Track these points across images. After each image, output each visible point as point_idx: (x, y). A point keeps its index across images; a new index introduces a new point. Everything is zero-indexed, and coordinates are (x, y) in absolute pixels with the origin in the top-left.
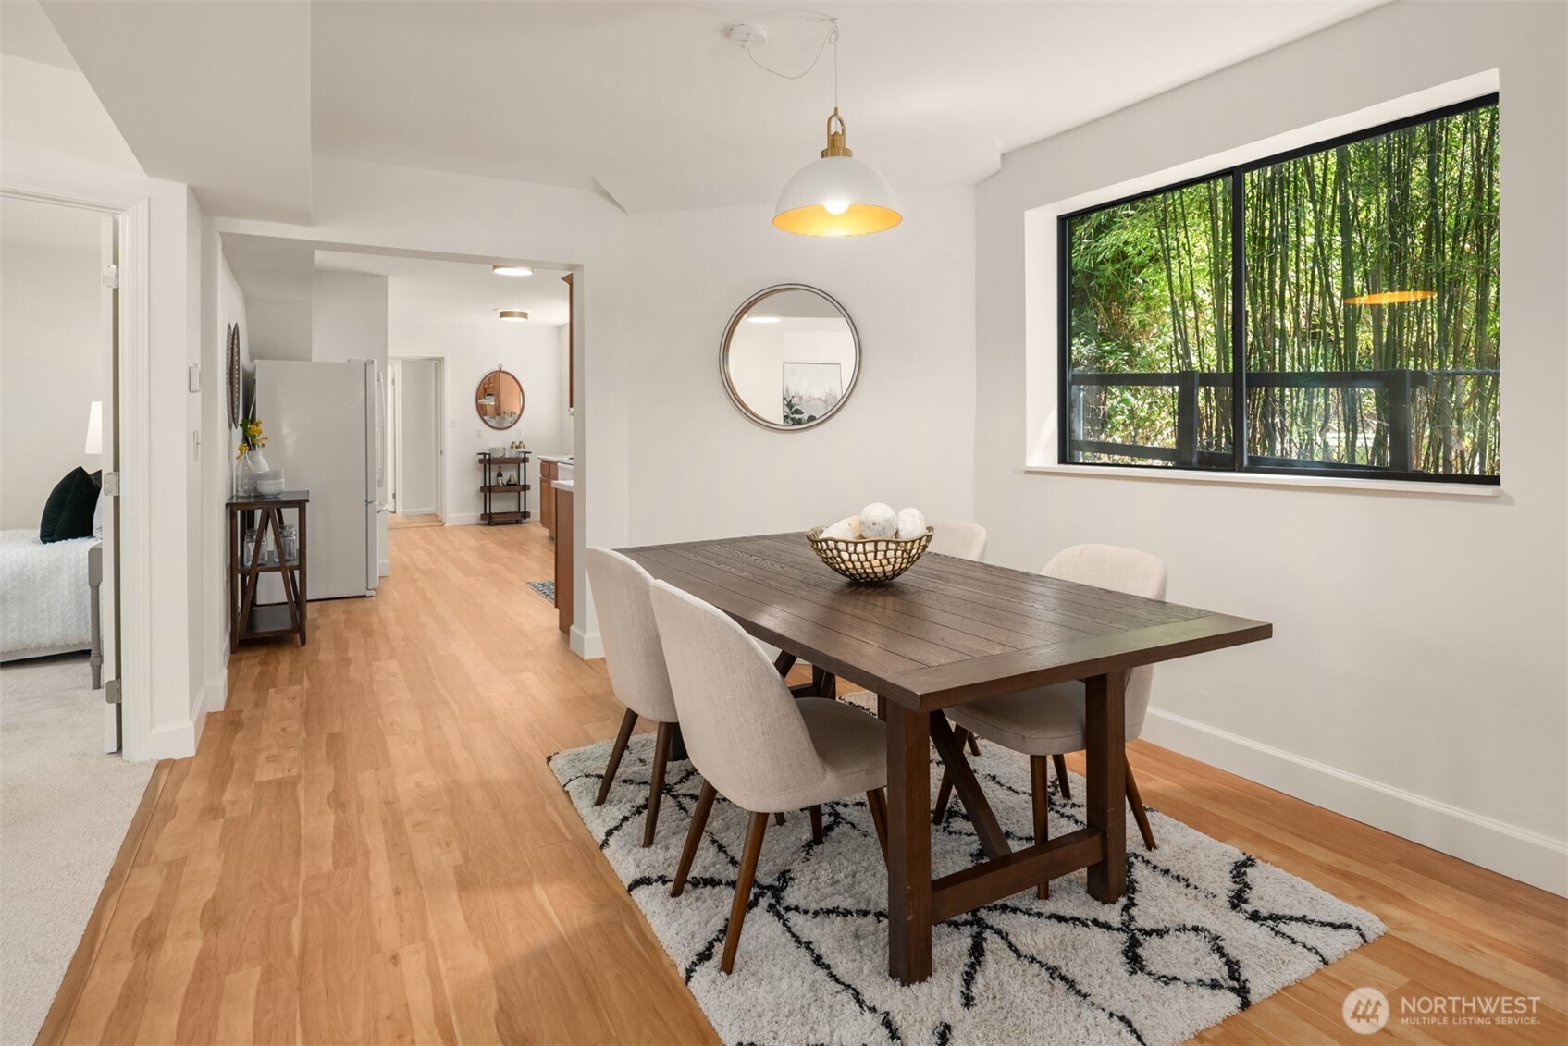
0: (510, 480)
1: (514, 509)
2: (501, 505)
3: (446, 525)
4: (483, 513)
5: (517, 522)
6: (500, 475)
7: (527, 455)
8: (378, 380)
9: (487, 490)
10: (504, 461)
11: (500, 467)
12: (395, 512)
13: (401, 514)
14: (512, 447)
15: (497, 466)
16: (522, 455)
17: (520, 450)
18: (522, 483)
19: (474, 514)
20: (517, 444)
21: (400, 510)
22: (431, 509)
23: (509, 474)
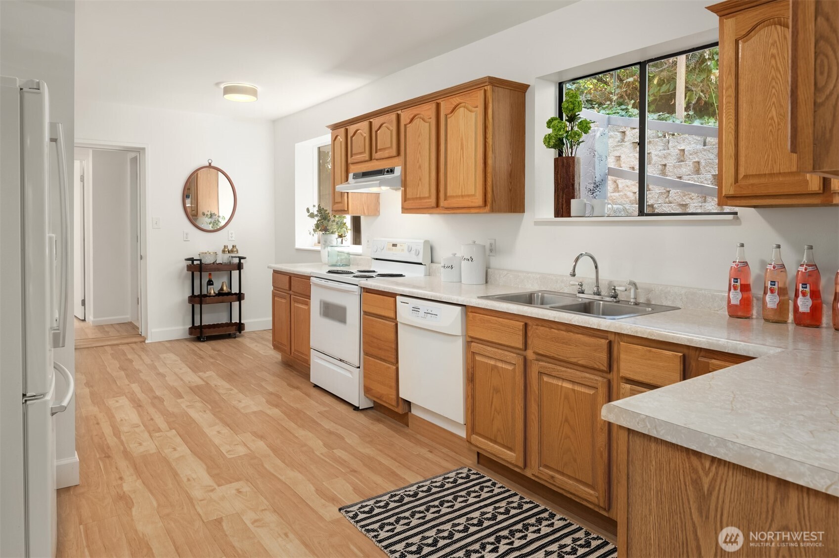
0: (222, 289)
1: (224, 320)
2: (213, 316)
3: (147, 342)
4: (191, 326)
5: (229, 336)
6: (210, 283)
7: (242, 261)
8: (53, 140)
9: (197, 300)
10: (217, 267)
11: (210, 274)
12: (84, 320)
13: (91, 323)
14: (224, 251)
15: (207, 273)
16: (236, 261)
17: (233, 255)
18: (235, 290)
19: (179, 328)
20: (230, 248)
21: (90, 318)
22: (127, 317)
23: (220, 283)
